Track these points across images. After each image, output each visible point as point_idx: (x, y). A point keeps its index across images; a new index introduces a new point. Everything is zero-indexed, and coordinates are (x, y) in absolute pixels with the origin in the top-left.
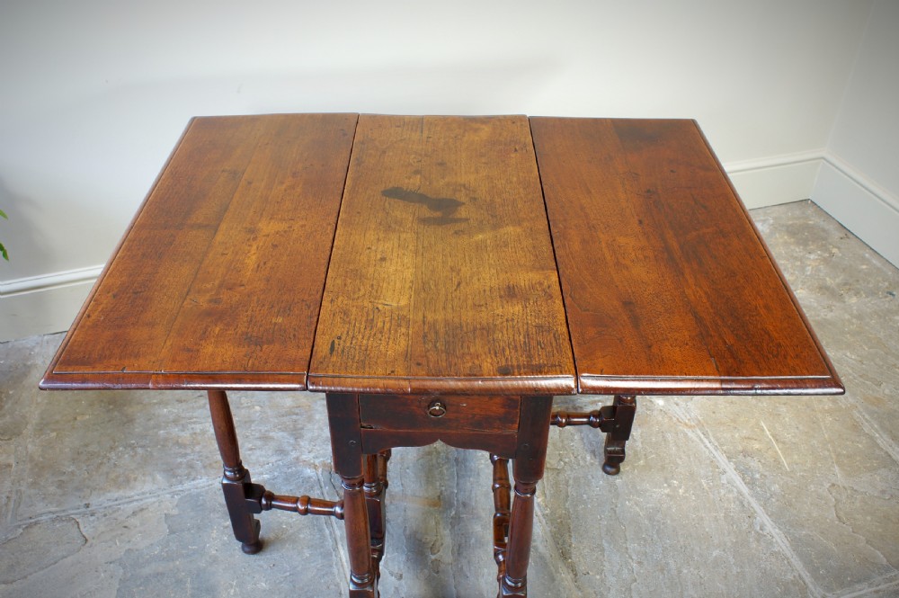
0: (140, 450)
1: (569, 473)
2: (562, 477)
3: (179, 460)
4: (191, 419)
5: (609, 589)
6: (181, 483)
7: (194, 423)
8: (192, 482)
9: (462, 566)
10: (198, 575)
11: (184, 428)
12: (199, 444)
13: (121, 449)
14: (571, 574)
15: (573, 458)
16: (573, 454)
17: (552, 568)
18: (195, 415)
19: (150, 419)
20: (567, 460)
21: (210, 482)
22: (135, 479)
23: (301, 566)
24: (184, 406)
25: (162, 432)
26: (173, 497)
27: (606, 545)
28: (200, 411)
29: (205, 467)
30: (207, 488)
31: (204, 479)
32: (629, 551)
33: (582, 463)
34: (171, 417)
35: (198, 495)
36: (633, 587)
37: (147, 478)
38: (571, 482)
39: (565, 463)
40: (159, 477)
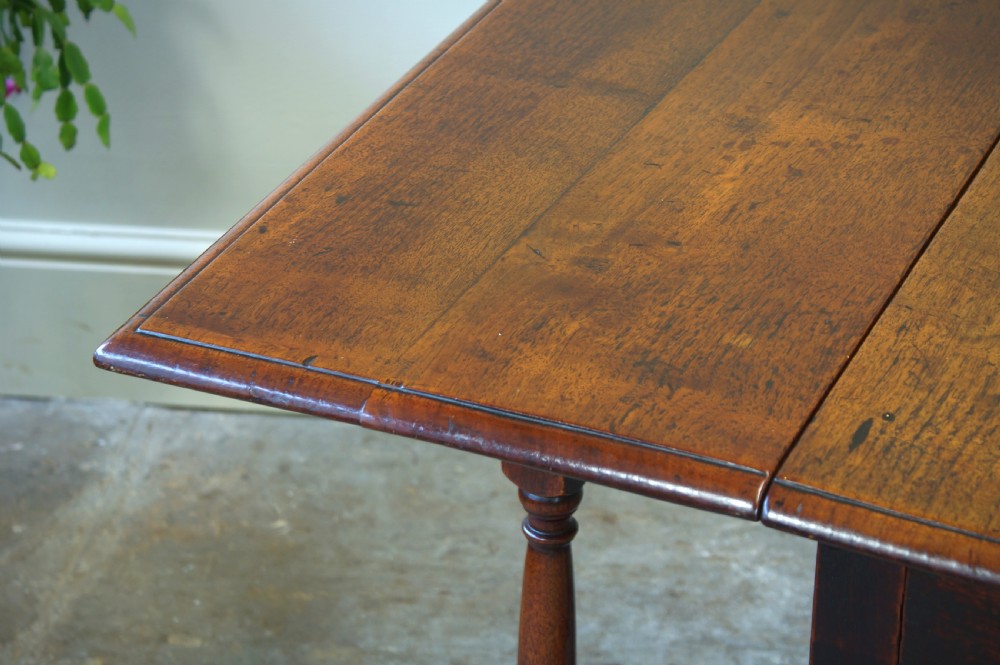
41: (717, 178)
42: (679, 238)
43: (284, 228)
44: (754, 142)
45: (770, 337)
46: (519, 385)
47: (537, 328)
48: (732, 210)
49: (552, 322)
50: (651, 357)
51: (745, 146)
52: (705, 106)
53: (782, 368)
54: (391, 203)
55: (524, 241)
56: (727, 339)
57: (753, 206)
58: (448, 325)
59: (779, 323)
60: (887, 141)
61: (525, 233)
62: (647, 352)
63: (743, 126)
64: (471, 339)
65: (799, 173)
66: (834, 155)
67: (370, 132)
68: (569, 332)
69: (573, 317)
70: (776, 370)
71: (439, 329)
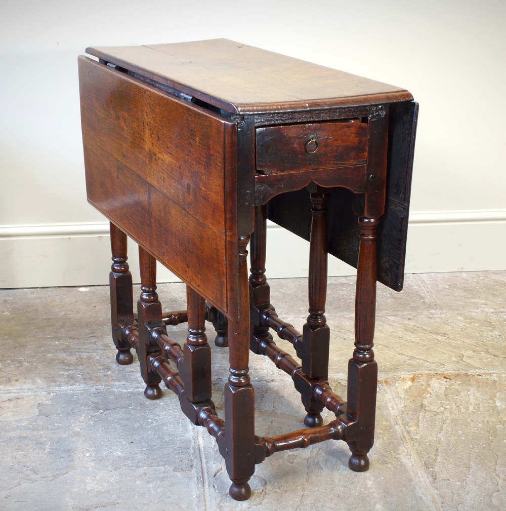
0: (26, 364)
1: (448, 415)
2: (439, 417)
3: (61, 373)
4: (80, 349)
5: (469, 492)
6: (59, 386)
7: (82, 352)
8: (70, 387)
9: (318, 462)
10: (58, 441)
11: (71, 354)
12: (83, 365)
13: (9, 361)
14: (431, 478)
15: (454, 407)
16: (456, 404)
17: (412, 473)
18: (84, 347)
19: (41, 347)
20: (448, 407)
21: (87, 388)
22: (17, 380)
23: (158, 446)
24: (76, 341)
25: (50, 355)
26: (49, 393)
27: (472, 464)
28: (89, 346)
29: (84, 379)
30: (82, 391)
31: (82, 386)
32: (497, 472)
33: (463, 410)
34: (61, 347)
35: (73, 395)
36: (494, 494)
37: (28, 381)
38: (448, 421)
39: (445, 409)
40: (39, 381)
41: (164, 160)
42: (179, 166)
43: (197, 281)
44: (154, 153)
45: (195, 132)
46: (218, 199)
47: (205, 198)
48: (170, 153)
49: (203, 195)
50: (206, 164)
51: (155, 155)
52: (148, 170)
53: (201, 127)
54: (186, 252)
55: (187, 210)
56: (198, 144)
57: (168, 148)
58: (210, 224)
59: (192, 130)
60: (147, 115)
61: (186, 211)
62: (205, 165)
63: (151, 158)
64: (211, 216)
65: (158, 137)
66: (152, 129)
67: (172, 264)
68: (204, 189)
69: (201, 189)
70: (202, 128)
71: (211, 227)
